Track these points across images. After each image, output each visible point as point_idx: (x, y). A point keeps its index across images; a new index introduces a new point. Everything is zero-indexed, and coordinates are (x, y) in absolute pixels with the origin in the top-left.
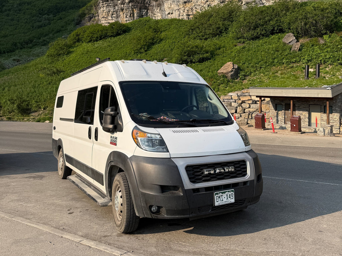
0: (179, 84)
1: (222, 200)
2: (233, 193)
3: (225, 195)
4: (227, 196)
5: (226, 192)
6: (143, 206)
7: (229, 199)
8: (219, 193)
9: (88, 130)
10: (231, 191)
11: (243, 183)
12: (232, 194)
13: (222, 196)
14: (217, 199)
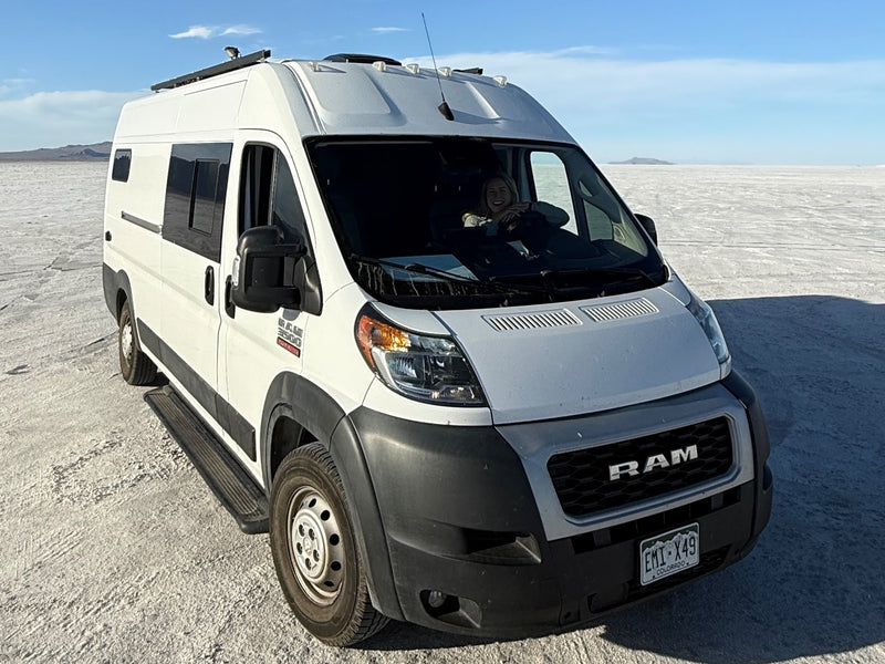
0: (494, 144)
1: (664, 564)
2: (696, 535)
3: (670, 545)
4: (677, 548)
5: (676, 533)
6: (400, 587)
7: (682, 554)
8: (655, 541)
9: (204, 276)
10: (691, 529)
11: (722, 497)
12: (693, 538)
13: (661, 548)
14: (647, 562)
